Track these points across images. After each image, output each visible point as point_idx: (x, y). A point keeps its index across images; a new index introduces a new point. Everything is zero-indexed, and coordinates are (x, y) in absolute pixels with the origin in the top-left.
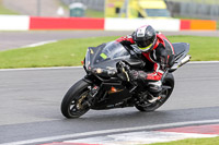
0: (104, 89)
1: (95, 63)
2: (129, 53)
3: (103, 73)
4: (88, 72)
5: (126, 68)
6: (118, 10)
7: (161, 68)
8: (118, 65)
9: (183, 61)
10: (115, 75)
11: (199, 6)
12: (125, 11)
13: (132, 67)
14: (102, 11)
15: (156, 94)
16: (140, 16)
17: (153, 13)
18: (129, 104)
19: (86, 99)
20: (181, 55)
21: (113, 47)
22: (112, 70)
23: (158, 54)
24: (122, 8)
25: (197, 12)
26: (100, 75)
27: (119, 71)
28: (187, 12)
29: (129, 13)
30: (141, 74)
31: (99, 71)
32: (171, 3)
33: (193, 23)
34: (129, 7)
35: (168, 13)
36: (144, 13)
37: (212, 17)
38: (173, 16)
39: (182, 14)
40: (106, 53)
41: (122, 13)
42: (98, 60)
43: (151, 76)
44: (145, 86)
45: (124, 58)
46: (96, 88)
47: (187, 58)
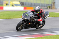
0: (27, 23)
1: (25, 17)
2: (34, 14)
3: (27, 19)
4: (23, 19)
5: (33, 18)
6: (7, 4)
7: (42, 18)
8: (31, 17)
9: (48, 16)
10: (30, 20)
11: (29, 3)
12: (9, 5)
13: (34, 18)
14: (3, 5)
15: (40, 25)
16: (13, 6)
17: (16, 5)
18: (34, 27)
19: (22, 26)
20: (47, 14)
21: (29, 13)
22: (29, 18)
23: (41, 14)
24: (8, 4)
25: (28, 5)
26: (26, 20)
27: (31, 19)
28: (26, 5)
29: (10, 5)
30: (37, 20)
31: (26, 19)
32: (21, 2)
33: (27, 8)
34: (10, 3)
35: (21, 5)
36: (14, 5)
37: (32, 6)
38: (22, 6)
39: (24, 5)
40: (28, 14)
41: (8, 5)
42: (26, 16)
43: (39, 20)
44: (38, 23)
45: (32, 15)
46: (25, 23)
47: (49, 15)
